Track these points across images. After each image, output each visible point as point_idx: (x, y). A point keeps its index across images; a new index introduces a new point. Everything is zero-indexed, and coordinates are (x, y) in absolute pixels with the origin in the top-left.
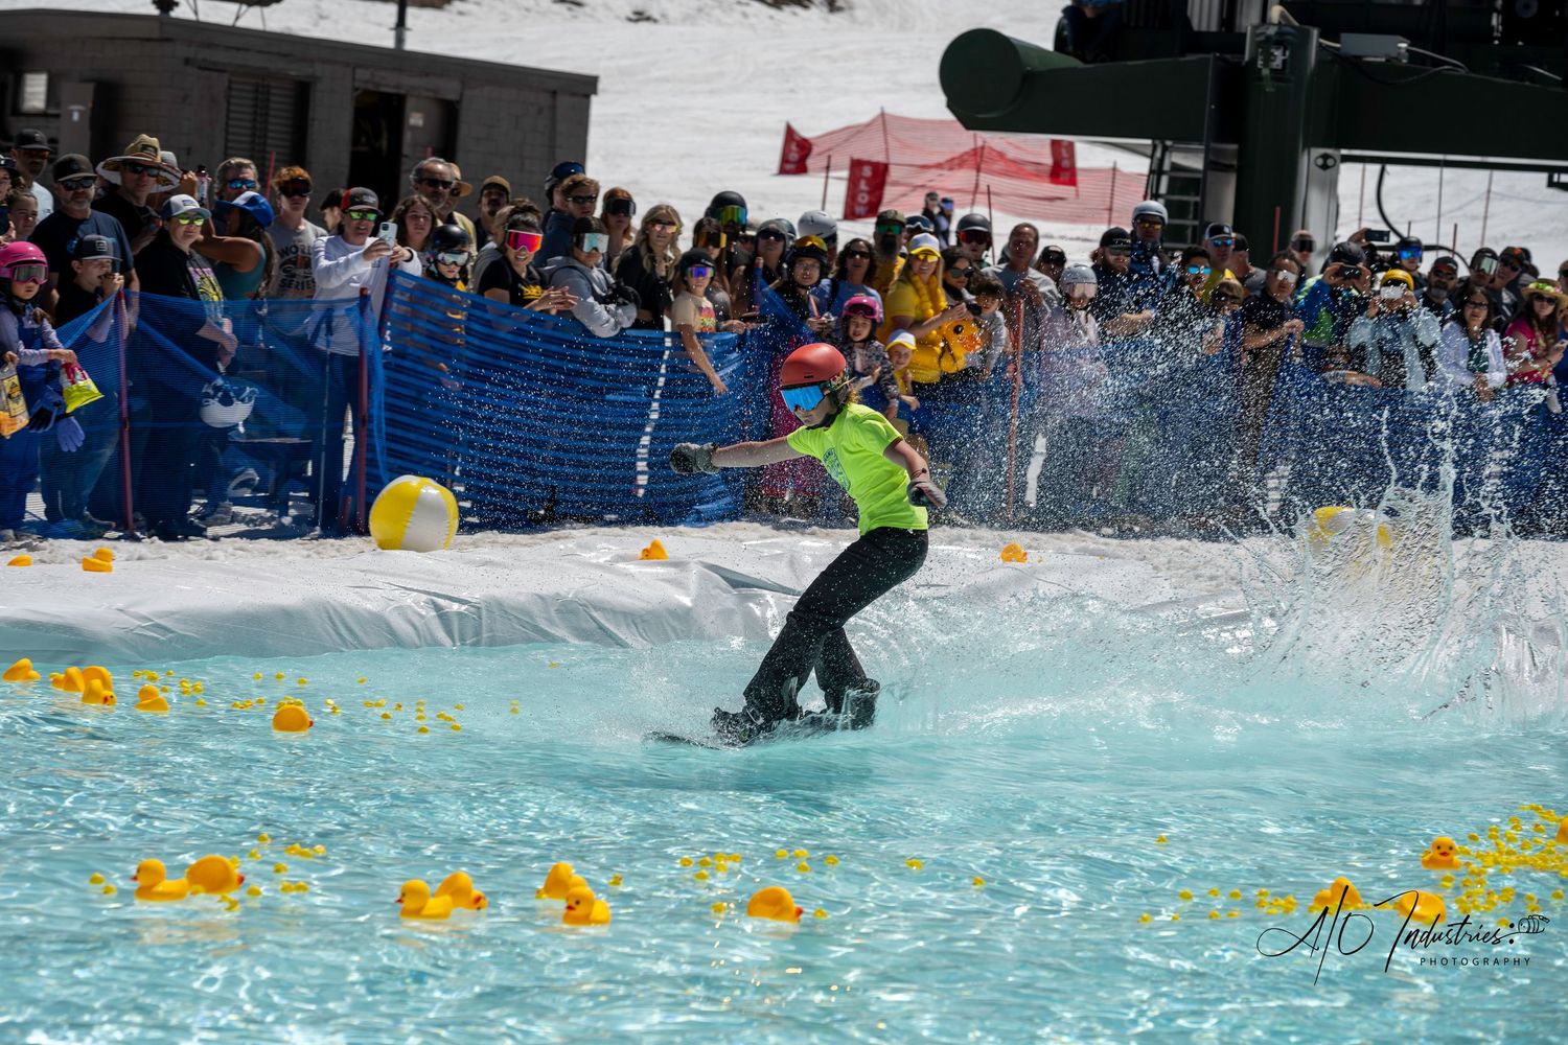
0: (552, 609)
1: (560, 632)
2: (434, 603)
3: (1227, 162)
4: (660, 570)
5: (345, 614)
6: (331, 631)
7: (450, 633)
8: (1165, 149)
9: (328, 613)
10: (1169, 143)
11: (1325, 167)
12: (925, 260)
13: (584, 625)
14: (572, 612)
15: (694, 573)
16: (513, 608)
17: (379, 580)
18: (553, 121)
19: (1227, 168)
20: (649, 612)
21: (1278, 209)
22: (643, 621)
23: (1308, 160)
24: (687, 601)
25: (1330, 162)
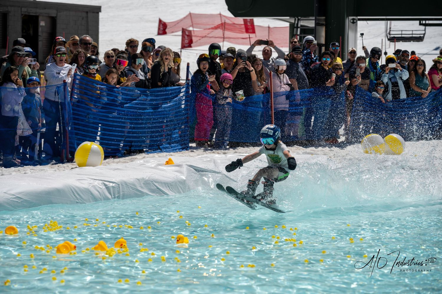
0: (142, 183)
1: (145, 191)
2: (104, 184)
3: (322, 23)
4: (173, 168)
5: (76, 189)
6: (73, 195)
7: (110, 193)
8: (298, 20)
9: (72, 190)
10: (299, 18)
11: (353, 23)
13: (152, 188)
14: (148, 184)
15: (185, 169)
16: (129, 184)
17: (85, 177)
18: (87, 21)
19: (322, 25)
20: (172, 182)
21: (341, 37)
22: (171, 185)
23: (348, 21)
24: (184, 178)
25: (355, 21)
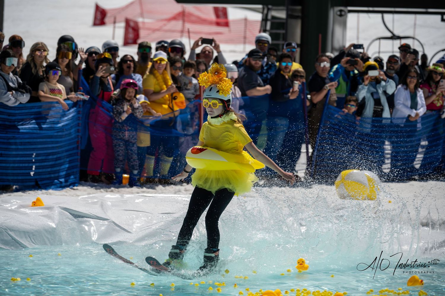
3: (296, 15)
4: (41, 211)
8: (269, 9)
10: (270, 7)
11: (341, 15)
12: (160, 63)
13: (6, 238)
15: (56, 212)
19: (296, 17)
20: (36, 231)
21: (320, 36)
22: (34, 235)
23: (333, 13)
24: (54, 225)
25: (343, 13)
